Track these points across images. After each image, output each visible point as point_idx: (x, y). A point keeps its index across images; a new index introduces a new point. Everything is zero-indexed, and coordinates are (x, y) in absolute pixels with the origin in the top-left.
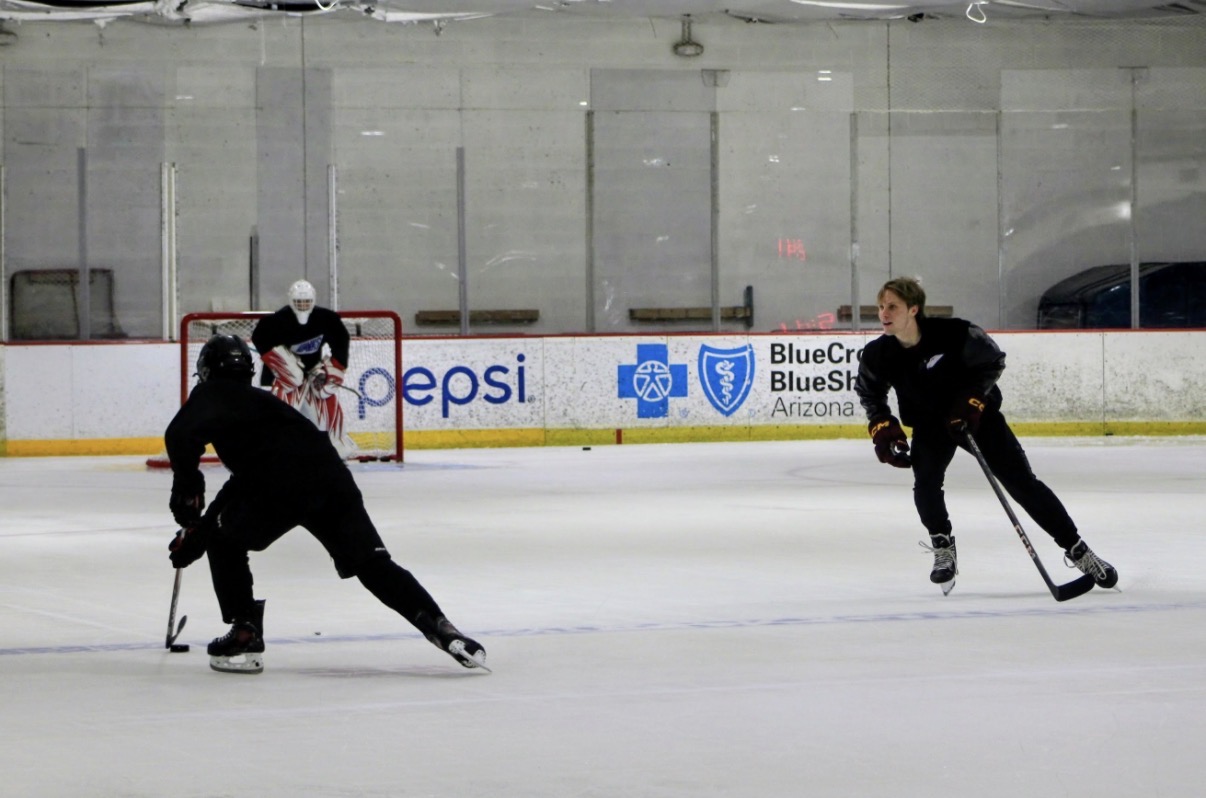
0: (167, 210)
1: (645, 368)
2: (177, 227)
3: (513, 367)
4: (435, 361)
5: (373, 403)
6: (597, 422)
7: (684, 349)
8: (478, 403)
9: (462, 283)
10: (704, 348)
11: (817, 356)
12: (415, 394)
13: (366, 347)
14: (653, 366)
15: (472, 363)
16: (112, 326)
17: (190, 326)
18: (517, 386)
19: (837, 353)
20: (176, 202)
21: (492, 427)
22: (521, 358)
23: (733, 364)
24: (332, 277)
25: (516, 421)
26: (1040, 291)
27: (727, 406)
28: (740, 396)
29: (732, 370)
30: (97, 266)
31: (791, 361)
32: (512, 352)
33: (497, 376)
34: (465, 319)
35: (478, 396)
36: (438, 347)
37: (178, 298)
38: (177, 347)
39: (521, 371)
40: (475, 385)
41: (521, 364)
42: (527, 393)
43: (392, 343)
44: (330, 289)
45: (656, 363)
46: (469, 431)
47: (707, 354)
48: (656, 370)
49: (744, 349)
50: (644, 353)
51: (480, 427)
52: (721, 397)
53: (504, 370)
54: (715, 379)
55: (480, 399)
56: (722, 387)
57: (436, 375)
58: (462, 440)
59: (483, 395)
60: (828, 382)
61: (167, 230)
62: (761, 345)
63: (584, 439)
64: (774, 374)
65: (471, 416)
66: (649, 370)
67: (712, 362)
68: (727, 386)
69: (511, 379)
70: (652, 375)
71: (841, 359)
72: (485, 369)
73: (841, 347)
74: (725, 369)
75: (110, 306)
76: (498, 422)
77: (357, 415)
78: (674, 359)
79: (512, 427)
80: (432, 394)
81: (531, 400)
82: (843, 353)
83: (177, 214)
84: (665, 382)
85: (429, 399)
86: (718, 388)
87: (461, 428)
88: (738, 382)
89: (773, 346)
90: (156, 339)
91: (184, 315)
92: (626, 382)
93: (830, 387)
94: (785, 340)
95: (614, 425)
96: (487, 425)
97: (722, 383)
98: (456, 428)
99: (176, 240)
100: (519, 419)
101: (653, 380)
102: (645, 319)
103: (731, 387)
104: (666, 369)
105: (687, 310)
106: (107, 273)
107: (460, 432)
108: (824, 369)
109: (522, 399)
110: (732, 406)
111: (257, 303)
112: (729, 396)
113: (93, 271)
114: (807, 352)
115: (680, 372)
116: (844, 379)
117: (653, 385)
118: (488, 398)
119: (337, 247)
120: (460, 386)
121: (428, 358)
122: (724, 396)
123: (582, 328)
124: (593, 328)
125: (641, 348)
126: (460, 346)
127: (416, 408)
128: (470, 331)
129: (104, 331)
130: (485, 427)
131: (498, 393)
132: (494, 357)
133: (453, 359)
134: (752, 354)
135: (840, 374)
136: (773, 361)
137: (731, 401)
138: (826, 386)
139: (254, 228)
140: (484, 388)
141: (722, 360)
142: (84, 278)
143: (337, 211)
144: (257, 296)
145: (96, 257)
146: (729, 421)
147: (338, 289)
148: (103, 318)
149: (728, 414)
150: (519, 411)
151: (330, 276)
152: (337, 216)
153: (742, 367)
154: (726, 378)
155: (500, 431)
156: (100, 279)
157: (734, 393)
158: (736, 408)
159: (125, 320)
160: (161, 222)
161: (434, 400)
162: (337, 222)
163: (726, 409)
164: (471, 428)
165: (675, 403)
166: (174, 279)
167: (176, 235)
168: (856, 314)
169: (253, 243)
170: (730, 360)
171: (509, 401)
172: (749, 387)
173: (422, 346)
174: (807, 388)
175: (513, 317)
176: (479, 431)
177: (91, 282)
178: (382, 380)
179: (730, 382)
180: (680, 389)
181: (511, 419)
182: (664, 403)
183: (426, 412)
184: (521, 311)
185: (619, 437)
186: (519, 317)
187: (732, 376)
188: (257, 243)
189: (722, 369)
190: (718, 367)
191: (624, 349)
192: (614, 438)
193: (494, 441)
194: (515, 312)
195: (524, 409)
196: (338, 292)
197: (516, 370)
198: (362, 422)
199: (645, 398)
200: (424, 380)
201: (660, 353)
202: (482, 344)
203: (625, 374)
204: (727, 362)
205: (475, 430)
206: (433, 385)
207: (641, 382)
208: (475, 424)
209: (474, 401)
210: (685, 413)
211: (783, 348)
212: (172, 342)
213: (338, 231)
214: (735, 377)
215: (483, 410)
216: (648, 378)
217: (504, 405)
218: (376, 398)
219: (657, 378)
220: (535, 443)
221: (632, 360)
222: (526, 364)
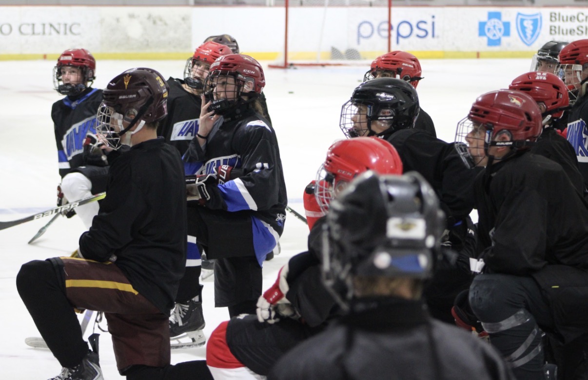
1: (491, 23)
3: (430, 21)
5: (364, 37)
6: (468, 48)
7: (509, 14)
8: (413, 38)
10: (519, 14)
11: (571, 19)
12: (384, 33)
14: (495, 22)
15: (411, 19)
18: (431, 30)
19: (581, 17)
21: (420, 50)
22: (433, 17)
23: (532, 22)
25: (431, 47)
27: (529, 41)
28: (535, 37)
29: (531, 24)
31: (559, 20)
32: (429, 14)
33: (422, 26)
35: (413, 35)
39: (433, 24)
40: (412, 29)
41: (433, 20)
42: (436, 33)
45: (496, 20)
47: (520, 17)
48: (496, 24)
49: (537, 15)
50: (491, 16)
51: (414, 50)
52: (526, 37)
53: (425, 22)
54: (523, 29)
56: (527, 32)
57: (394, 25)
59: (416, 34)
60: (576, 30)
62: (546, 12)
63: (462, 56)
64: (551, 27)
65: (410, 44)
66: (493, 24)
67: (522, 21)
68: (529, 32)
69: (428, 27)
70: (494, 26)
71: (583, 20)
72: (417, 22)
73: (583, 14)
74: (528, 24)
76: (422, 47)
77: (357, 42)
78: (505, 19)
79: (429, 50)
80: (392, 34)
81: (438, 37)
82: (584, 18)
84: (500, 30)
86: (524, 33)
88: (534, 30)
89: (551, 14)
90: (263, 5)
92: (482, 29)
93: (578, 34)
94: (557, 10)
95: (476, 49)
97: (527, 30)
101: (494, 29)
103: (531, 32)
104: (500, 23)
108: (574, 25)
109: (433, 36)
110: (531, 42)
112: (530, 37)
114: (567, 17)
115: (507, 25)
116: (584, 30)
117: (495, 32)
118: (418, 36)
120: (405, 30)
122: (528, 37)
124: (468, 4)
125: (489, 13)
126: (405, 10)
127: (384, 40)
128: (409, 3)
130: (416, 50)
131: (422, 33)
132: (421, 16)
133: (402, 17)
134: (541, 18)
135: (582, 27)
136: (551, 20)
137: (531, 39)
138: (576, 34)
140: (416, 31)
141: (527, 19)
146: (529, 49)
149: (529, 45)
150: (432, 42)
153: (536, 23)
154: (529, 28)
155: (423, 52)
157: (532, 36)
158: (533, 42)
161: (393, 36)
163: (528, 43)
165: (505, 40)
170: (531, 20)
171: (427, 37)
172: (539, 33)
174: (567, 33)
178: (369, 27)
179: (530, 30)
180: (507, 33)
181: (428, 46)
182: (499, 39)
185: (478, 55)
187: (531, 27)
190: (525, 23)
191: (481, 14)
192: (476, 55)
195: (435, 41)
197: (431, 23)
198: (359, 46)
199: (491, 37)
201: (498, 16)
202: (415, 9)
203: (482, 25)
204: (529, 21)
206: (392, 29)
207: (489, 29)
208: (411, 48)
209: (411, 37)
210: (509, 44)
211: (555, 14)
212: (271, 6)
214: (533, 28)
215: (415, 42)
216: (492, 28)
217: (425, 39)
218: (365, 35)
219: (497, 28)
220: (439, 58)
221: (484, 18)
222: (436, 20)
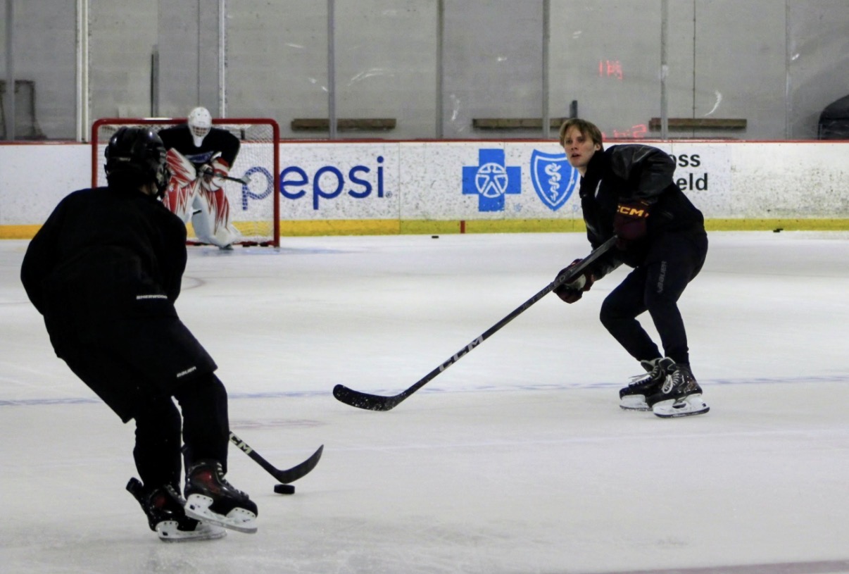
0: (81, 31)
1: (486, 169)
2: (89, 45)
3: (374, 167)
4: (307, 161)
5: (254, 196)
6: (444, 214)
7: (518, 153)
8: (344, 198)
9: (331, 95)
10: (536, 153)
12: (291, 189)
13: (248, 149)
14: (492, 168)
15: (339, 163)
16: (33, 129)
17: (100, 129)
18: (377, 183)
20: (89, 24)
21: (355, 218)
22: (380, 159)
23: (560, 167)
24: (221, 89)
25: (376, 212)
26: (820, 108)
27: (554, 202)
28: (565, 194)
29: (559, 171)
30: (20, 78)
32: (373, 155)
33: (360, 175)
34: (333, 126)
35: (343, 191)
36: (310, 149)
37: (89, 106)
38: (89, 148)
39: (380, 170)
40: (341, 182)
41: (380, 165)
42: (385, 189)
43: (271, 146)
44: (219, 99)
45: (495, 165)
46: (336, 221)
47: (538, 158)
48: (495, 171)
50: (485, 156)
51: (345, 218)
52: (549, 194)
53: (366, 170)
54: (545, 179)
55: (345, 194)
56: (550, 186)
57: (308, 174)
58: (330, 228)
59: (348, 191)
61: (81, 48)
63: (434, 229)
65: (338, 209)
66: (489, 171)
67: (542, 165)
68: (554, 186)
69: (372, 178)
70: (492, 175)
72: (350, 169)
74: (553, 171)
75: (32, 112)
76: (361, 214)
77: (241, 206)
78: (509, 162)
79: (373, 218)
80: (305, 190)
81: (389, 195)
83: (89, 35)
84: (502, 181)
85: (302, 194)
86: (547, 187)
87: (329, 218)
88: (564, 182)
90: (72, 140)
91: (95, 120)
92: (469, 180)
95: (459, 217)
96: (351, 216)
97: (550, 182)
98: (325, 219)
99: (89, 57)
100: (378, 211)
101: (492, 179)
102: (485, 127)
103: (558, 186)
104: (503, 170)
105: (521, 121)
106: (30, 85)
107: (328, 222)
109: (380, 194)
110: (558, 202)
111: (157, 112)
112: (557, 194)
113: (18, 83)
115: (514, 173)
117: (492, 184)
118: (352, 193)
119: (226, 64)
120: (328, 183)
121: (302, 159)
122: (552, 194)
123: (434, 136)
124: (442, 135)
125: (482, 152)
126: (329, 148)
127: (291, 201)
128: (337, 135)
129: (27, 133)
130: (349, 218)
131: (361, 189)
132: (358, 159)
133: (322, 160)
137: (558, 198)
139: (155, 46)
140: (349, 184)
141: (550, 163)
142: (10, 88)
143: (226, 33)
144: (157, 104)
145: (21, 70)
146: (556, 215)
147: (226, 99)
148: (26, 123)
149: (555, 208)
150: (378, 205)
151: (219, 89)
152: (225, 37)
153: (568, 169)
154: (554, 178)
155: (362, 221)
156: (23, 88)
157: (561, 191)
158: (562, 203)
159: (44, 125)
160: (76, 41)
161: (306, 195)
162: (226, 42)
163: (554, 205)
164: (337, 218)
165: (510, 199)
166: (87, 89)
167: (89, 52)
168: (665, 125)
169: (154, 60)
170: (558, 163)
171: (370, 196)
172: (573, 186)
173: (296, 149)
175: (374, 125)
176: (344, 221)
177: (16, 91)
178: (262, 178)
179: (557, 182)
180: (515, 187)
181: (371, 211)
182: (501, 199)
183: (299, 204)
184: (381, 120)
185: (463, 227)
186: (379, 124)
187: (559, 177)
188: (157, 60)
189: (551, 170)
190: (547, 169)
191: (469, 153)
192: (459, 228)
193: (357, 230)
194: (375, 120)
195: (382, 203)
196: (226, 102)
197: (376, 170)
198: (245, 212)
199: (486, 194)
200: (298, 177)
201: (498, 156)
202: (347, 147)
203: (469, 173)
204: (555, 165)
205: (341, 220)
206: (305, 181)
207: (482, 181)
208: (341, 215)
209: (340, 195)
210: (518, 207)
212: (84, 142)
213: (226, 50)
214: (562, 177)
215: (347, 203)
216: (488, 178)
217: (366, 199)
218: (257, 192)
219: (495, 178)
220: (392, 232)
221: (474, 162)
222: (384, 165)
